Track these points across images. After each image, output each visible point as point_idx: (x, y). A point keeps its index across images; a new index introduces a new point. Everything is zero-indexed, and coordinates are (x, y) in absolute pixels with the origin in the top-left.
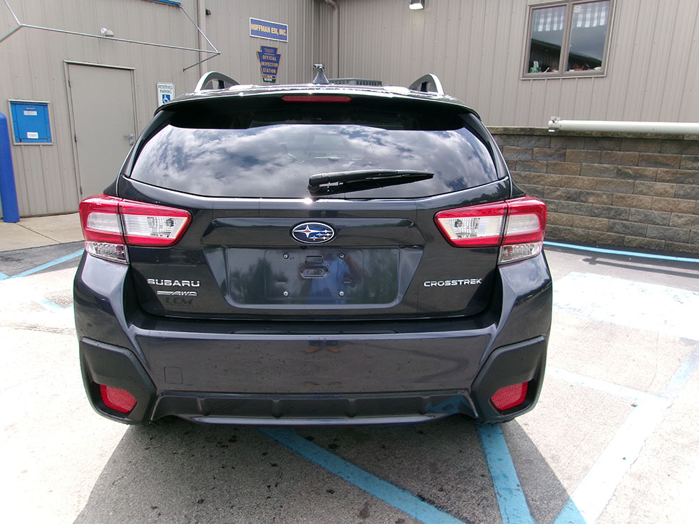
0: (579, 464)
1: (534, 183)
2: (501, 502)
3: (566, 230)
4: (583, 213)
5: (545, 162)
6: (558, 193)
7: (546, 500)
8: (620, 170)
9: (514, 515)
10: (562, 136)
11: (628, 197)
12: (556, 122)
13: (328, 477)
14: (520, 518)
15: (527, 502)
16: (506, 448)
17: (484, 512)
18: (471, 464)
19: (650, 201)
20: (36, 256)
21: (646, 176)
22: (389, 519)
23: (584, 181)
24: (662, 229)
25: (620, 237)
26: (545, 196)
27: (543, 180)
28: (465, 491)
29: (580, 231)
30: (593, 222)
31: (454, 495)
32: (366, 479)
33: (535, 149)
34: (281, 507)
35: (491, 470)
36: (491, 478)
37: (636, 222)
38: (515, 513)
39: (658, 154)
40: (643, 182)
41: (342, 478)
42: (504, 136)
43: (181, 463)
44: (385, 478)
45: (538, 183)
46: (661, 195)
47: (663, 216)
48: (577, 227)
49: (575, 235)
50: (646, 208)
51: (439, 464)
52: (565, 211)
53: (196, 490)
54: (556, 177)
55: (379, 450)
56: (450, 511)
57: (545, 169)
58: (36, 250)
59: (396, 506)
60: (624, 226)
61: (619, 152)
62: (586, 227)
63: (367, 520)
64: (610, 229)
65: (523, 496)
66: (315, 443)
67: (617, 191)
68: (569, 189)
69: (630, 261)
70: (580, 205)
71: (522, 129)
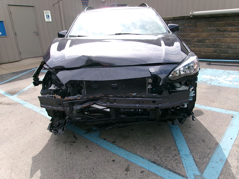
0: (213, 142)
1: (185, 37)
2: (183, 161)
3: (198, 54)
4: (204, 47)
5: (189, 29)
6: (195, 40)
7: (202, 159)
8: (218, 29)
9: (189, 166)
10: (195, 18)
11: (221, 39)
12: (193, 12)
13: (112, 155)
14: (192, 167)
15: (194, 160)
16: (183, 137)
17: (177, 165)
18: (170, 145)
19: (230, 40)
20: (4, 77)
21: (228, 31)
22: (138, 171)
23: (205, 34)
24: (235, 50)
25: (218, 54)
26: (190, 42)
27: (189, 36)
28: (168, 157)
29: (203, 54)
30: (208, 50)
31: (164, 159)
32: (128, 154)
33: (185, 24)
34: (94, 169)
35: (178, 147)
36: (178, 151)
37: (224, 48)
38: (189, 165)
39: (233, 22)
40: (226, 33)
41: (118, 155)
42: (173, 20)
43: (54, 153)
44: (136, 154)
45: (187, 37)
46: (234, 37)
47: (235, 45)
48: (202, 52)
49: (201, 55)
50: (228, 43)
51: (157, 146)
52: (197, 47)
53: (59, 164)
54: (193, 34)
55: (132, 142)
56: (163, 166)
57: (189, 32)
58: (4, 75)
59: (140, 165)
60: (220, 50)
61: (217, 22)
62: (206, 52)
63: (129, 172)
64: (215, 52)
65: (192, 158)
66: (107, 141)
67: (217, 37)
68: (198, 38)
69: (223, 63)
70: (203, 44)
71: (180, 17)
